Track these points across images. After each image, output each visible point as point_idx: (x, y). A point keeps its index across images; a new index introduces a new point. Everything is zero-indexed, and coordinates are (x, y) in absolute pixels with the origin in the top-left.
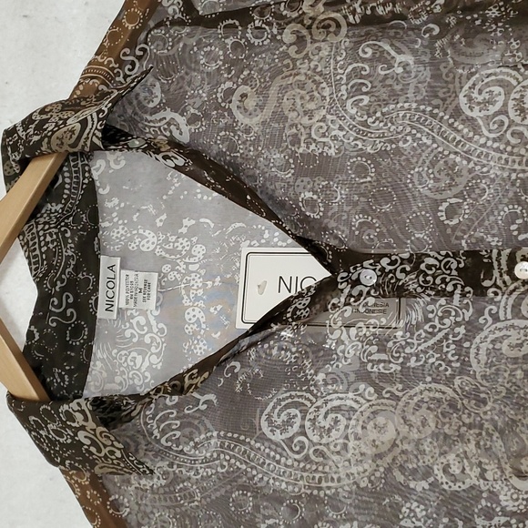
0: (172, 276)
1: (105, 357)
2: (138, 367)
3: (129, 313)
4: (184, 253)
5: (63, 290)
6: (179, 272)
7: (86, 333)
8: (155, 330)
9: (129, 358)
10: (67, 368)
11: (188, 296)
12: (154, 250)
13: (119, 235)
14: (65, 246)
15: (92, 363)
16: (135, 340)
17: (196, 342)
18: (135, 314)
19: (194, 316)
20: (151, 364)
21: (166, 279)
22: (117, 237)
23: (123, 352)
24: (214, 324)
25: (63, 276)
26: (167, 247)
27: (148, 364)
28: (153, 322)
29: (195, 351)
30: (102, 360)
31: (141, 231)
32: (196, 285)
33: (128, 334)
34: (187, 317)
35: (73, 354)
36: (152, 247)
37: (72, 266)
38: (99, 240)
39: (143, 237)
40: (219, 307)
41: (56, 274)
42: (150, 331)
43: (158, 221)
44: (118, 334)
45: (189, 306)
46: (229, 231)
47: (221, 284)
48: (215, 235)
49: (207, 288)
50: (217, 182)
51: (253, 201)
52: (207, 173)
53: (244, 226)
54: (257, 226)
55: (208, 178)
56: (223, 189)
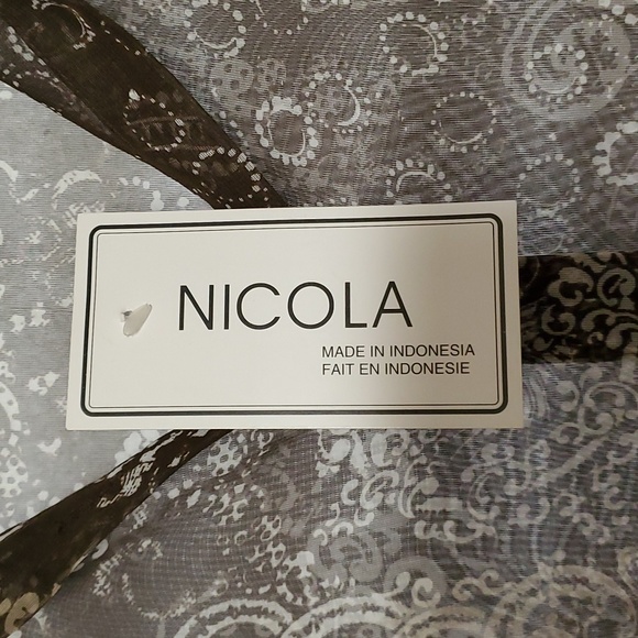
40: (51, 378)
46: (61, 191)
47: (48, 321)
48: (24, 199)
49: (13, 331)
50: (41, 61)
51: (153, 101)
52: (18, 34)
53: (98, 178)
54: (130, 180)
55: (18, 49)
56: (56, 80)
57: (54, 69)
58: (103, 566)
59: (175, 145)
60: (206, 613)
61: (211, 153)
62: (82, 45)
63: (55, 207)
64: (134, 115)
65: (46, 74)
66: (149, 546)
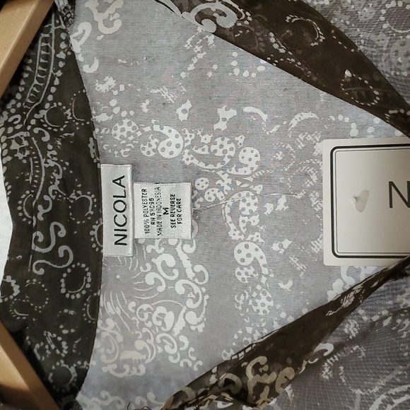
0: (211, 195)
1: (119, 312)
2: (168, 328)
3: (149, 248)
4: (227, 160)
5: (49, 217)
6: (221, 189)
7: (89, 280)
8: (190, 274)
9: (155, 315)
10: (65, 332)
11: (237, 224)
12: (181, 156)
13: (125, 134)
14: (44, 155)
15: (100, 322)
16: (161, 289)
17: (255, 295)
18: (159, 251)
19: (249, 255)
20: (188, 324)
21: (201, 200)
22: (122, 137)
23: (145, 306)
24: (281, 268)
25: (46, 198)
26: (199, 151)
27: (184, 324)
28: (187, 264)
29: (255, 309)
30: (115, 317)
31: (157, 128)
32: (248, 208)
33: (150, 279)
34: (238, 257)
35: (72, 312)
36: (177, 152)
37: (57, 182)
38: (95, 141)
39: (161, 137)
40: (286, 243)
41: (35, 194)
42: (183, 275)
43: (179, 111)
44: (135, 280)
45: (240, 241)
46: (293, 126)
47: (287, 207)
48: (271, 132)
49: (265, 213)
50: (290, 53)
51: (360, 79)
52: (276, 37)
53: (316, 117)
54: (336, 116)
55: (276, 46)
56: (299, 63)
57: (298, 58)
58: (328, 361)
59: (373, 104)
60: (392, 391)
61: (396, 112)
62: (316, 44)
63: (290, 136)
64: (347, 85)
65: (293, 60)
66: (357, 349)
